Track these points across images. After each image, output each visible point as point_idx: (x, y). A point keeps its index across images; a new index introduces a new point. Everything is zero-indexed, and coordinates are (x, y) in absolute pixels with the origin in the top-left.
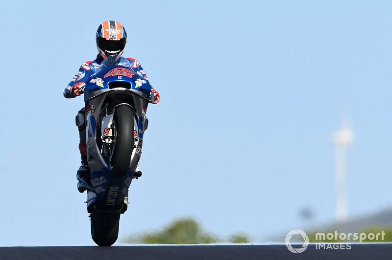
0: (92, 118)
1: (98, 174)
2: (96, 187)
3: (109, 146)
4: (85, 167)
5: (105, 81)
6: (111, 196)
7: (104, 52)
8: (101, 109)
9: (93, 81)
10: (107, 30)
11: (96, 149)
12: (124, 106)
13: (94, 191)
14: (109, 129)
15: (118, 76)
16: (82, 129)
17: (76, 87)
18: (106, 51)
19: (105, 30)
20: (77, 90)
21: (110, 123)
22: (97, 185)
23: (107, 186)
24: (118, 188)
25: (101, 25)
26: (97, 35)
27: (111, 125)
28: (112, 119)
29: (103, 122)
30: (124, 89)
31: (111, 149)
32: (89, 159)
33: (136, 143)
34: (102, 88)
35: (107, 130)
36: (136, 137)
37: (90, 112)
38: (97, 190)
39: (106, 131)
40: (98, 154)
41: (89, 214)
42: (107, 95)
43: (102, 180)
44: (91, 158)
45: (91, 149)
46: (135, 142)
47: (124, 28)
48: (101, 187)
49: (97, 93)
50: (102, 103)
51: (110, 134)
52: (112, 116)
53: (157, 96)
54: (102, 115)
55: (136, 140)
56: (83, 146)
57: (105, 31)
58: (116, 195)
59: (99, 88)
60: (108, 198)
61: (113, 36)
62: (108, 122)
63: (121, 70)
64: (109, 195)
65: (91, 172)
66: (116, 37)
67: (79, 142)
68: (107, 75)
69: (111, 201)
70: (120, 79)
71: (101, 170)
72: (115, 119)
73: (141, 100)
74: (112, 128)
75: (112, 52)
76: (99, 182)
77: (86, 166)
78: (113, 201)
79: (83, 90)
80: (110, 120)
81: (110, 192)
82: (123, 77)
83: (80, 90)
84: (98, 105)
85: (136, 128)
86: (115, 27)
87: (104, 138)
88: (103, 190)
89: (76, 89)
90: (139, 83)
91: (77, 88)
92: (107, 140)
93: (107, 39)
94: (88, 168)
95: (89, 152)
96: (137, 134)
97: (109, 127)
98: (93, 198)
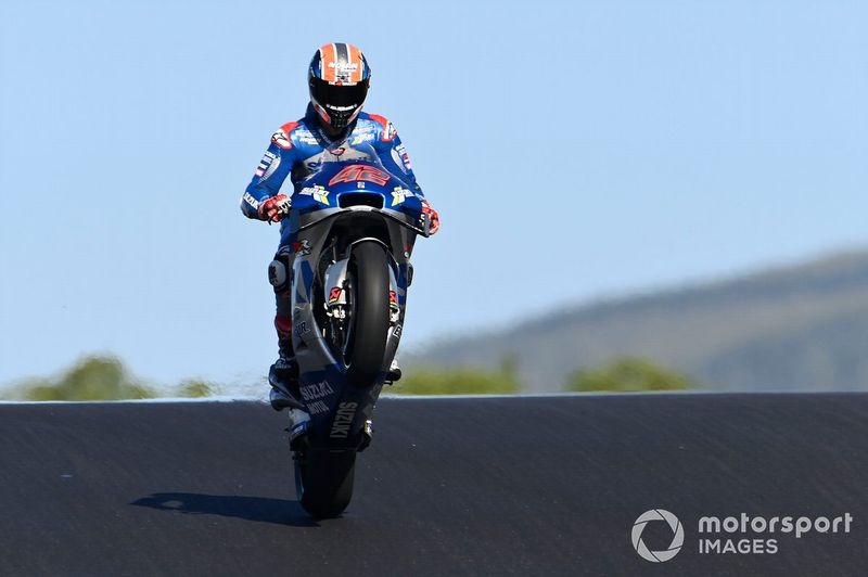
0: (305, 265)
1: (315, 377)
2: (311, 401)
3: (340, 324)
4: (287, 362)
5: (332, 191)
6: (341, 419)
7: (325, 107)
8: (323, 250)
9: (306, 191)
10: (331, 65)
11: (312, 328)
12: (370, 244)
13: (306, 410)
14: (340, 290)
15: (357, 181)
16: (282, 291)
17: (271, 206)
18: (328, 106)
19: (326, 64)
20: (275, 211)
21: (342, 278)
22: (312, 398)
23: (333, 402)
24: (356, 405)
25: (318, 52)
26: (310, 74)
27: (344, 283)
28: (345, 269)
29: (327, 277)
30: (369, 208)
31: (345, 330)
32: (298, 347)
33: (395, 317)
34: (327, 207)
35: (336, 292)
36: (394, 304)
37: (301, 253)
38: (313, 408)
39: (334, 294)
40: (316, 338)
41: (293, 453)
42: (335, 222)
43: (324, 388)
44: (303, 345)
45: (303, 327)
46: (393, 315)
47: (364, 61)
48: (322, 402)
49: (316, 216)
50: (324, 238)
51: (342, 300)
52: (345, 263)
53: (433, 218)
54: (325, 262)
55: (395, 311)
56: (283, 320)
57: (326, 67)
58: (351, 418)
59: (318, 206)
60: (335, 424)
61: (343, 78)
62: (338, 276)
63: (362, 169)
64: (338, 417)
65: (301, 372)
66: (349, 79)
67: (274, 313)
68: (336, 180)
69: (339, 429)
70: (361, 188)
71: (323, 369)
72: (352, 269)
73: (403, 229)
74: (345, 287)
75: (341, 109)
76: (317, 393)
77: (289, 359)
78: (344, 429)
79: (286, 210)
80: (340, 271)
81: (339, 412)
82: (368, 184)
83: (280, 212)
84: (318, 240)
85: (393, 286)
86: (347, 58)
87: (331, 308)
88: (326, 408)
89: (271, 209)
90: (400, 196)
91: (275, 207)
92: (336, 312)
93: (330, 83)
94: (294, 365)
95: (298, 334)
96: (397, 299)
97: (340, 285)
98: (302, 423)
